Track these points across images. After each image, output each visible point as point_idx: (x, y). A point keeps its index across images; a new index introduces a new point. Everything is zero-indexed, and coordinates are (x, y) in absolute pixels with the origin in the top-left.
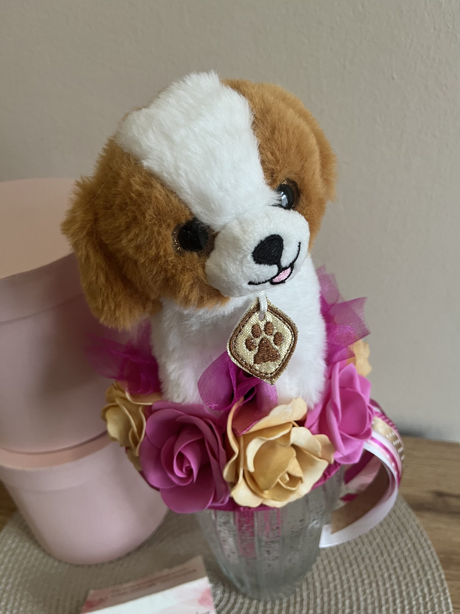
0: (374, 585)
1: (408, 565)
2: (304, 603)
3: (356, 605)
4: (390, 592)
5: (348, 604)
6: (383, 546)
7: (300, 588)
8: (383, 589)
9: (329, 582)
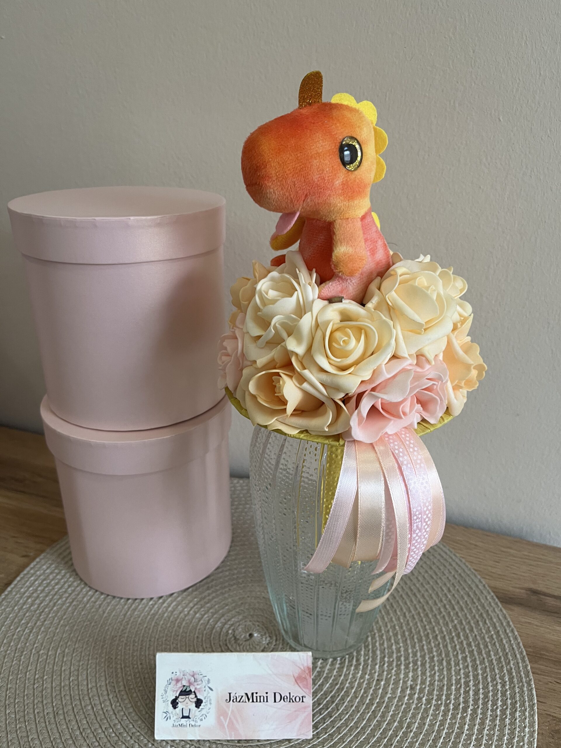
1: (489, 651)
2: (361, 667)
3: (421, 679)
4: (464, 674)
5: (412, 676)
6: (461, 629)
7: (358, 652)
8: (456, 669)
9: (393, 653)
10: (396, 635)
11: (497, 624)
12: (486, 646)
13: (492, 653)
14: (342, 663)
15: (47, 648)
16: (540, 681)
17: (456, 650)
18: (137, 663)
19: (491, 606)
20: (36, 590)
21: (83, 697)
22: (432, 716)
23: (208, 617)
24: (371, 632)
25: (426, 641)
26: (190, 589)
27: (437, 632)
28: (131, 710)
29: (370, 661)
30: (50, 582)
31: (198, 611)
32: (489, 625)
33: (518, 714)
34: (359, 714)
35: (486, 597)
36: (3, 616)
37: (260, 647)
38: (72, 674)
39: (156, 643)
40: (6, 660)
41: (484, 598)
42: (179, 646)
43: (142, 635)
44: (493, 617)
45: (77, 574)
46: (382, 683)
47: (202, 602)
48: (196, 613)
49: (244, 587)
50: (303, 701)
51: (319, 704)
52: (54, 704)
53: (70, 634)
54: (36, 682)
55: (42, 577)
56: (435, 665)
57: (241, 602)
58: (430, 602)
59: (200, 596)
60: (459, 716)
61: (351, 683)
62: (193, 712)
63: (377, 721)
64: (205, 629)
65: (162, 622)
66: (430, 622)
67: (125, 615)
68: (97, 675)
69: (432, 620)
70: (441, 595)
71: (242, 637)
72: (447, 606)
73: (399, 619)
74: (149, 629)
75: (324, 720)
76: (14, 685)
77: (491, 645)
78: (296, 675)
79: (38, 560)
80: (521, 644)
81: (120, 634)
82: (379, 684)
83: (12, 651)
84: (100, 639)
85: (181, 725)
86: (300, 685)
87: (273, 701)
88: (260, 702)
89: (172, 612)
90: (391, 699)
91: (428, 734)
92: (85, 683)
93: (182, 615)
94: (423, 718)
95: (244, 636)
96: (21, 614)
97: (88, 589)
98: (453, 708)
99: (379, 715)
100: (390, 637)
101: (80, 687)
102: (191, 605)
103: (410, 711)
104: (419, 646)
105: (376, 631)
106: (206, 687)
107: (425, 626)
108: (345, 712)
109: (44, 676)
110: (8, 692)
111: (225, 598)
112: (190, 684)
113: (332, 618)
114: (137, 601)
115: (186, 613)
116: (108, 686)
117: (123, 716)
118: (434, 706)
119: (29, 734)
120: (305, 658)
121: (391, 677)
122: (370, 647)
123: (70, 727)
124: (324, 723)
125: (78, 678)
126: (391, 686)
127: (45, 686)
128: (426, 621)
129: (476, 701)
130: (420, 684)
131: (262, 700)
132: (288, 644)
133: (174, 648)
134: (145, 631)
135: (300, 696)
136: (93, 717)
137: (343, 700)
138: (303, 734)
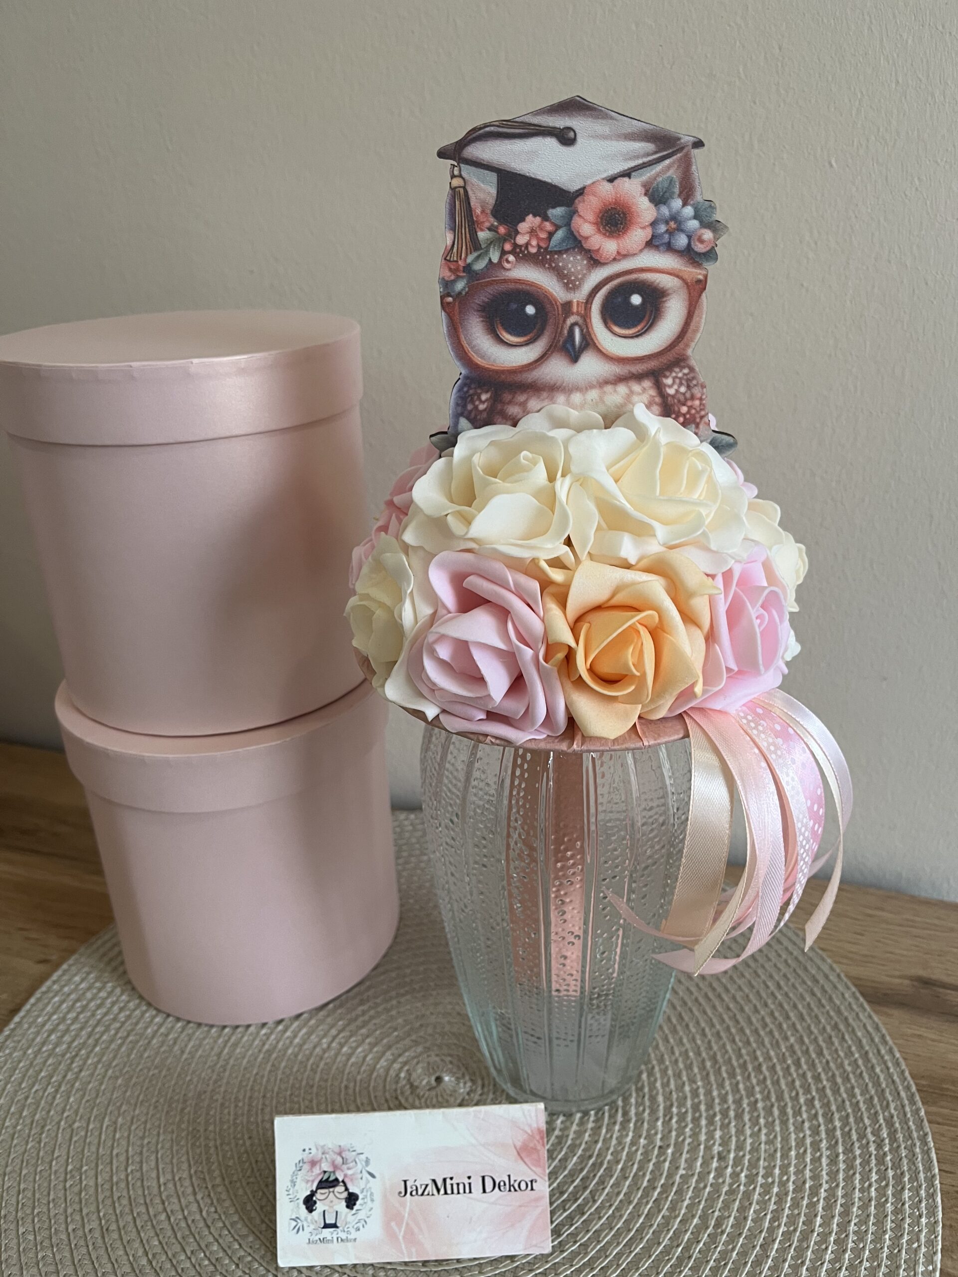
0: (776, 1112)
1: (853, 1088)
2: (632, 1125)
3: (737, 1142)
4: (810, 1128)
5: (721, 1137)
6: (802, 1052)
7: (626, 1100)
8: (796, 1120)
9: (685, 1098)
10: (689, 1067)
11: (864, 1041)
12: (847, 1079)
13: (857, 1091)
14: (599, 1120)
15: (86, 1117)
16: (943, 1135)
17: (794, 1088)
18: (243, 1135)
19: (852, 1009)
20: (64, 1019)
21: (151, 1200)
22: (757, 1204)
23: (363, 1051)
24: (646, 1064)
25: (743, 1074)
26: (331, 1006)
27: (761, 1059)
28: (236, 1218)
29: (646, 1114)
30: (87, 1005)
31: (346, 1042)
32: (850, 1042)
33: (907, 1194)
34: (631, 1207)
35: (843, 994)
36: (8, 1065)
37: (456, 1099)
38: (130, 1161)
39: (274, 1102)
40: (15, 1142)
41: (840, 997)
42: (315, 1102)
43: (249, 1087)
44: (857, 1030)
45: (133, 989)
46: (670, 1151)
47: (353, 1027)
48: (342, 1045)
49: (423, 996)
50: (532, 1189)
51: (562, 1193)
52: (101, 1214)
53: (126, 1091)
54: (68, 1176)
55: (73, 996)
56: (759, 1116)
57: (418, 1024)
58: (746, 1009)
59: (349, 1017)
60: (805, 1202)
61: (616, 1154)
62: (343, 1217)
63: (663, 1217)
64: (359, 1073)
65: (283, 1064)
66: (748, 1043)
67: (219, 1055)
68: (175, 1161)
69: (752, 1039)
70: (764, 995)
71: (424, 1082)
72: (777, 1014)
73: (694, 1040)
74: (263, 1077)
75: (570, 1219)
76: (32, 1184)
77: (855, 1077)
78: (519, 1144)
79: (65, 966)
80: (907, 1074)
81: (211, 1088)
82: (664, 1153)
83: (25, 1126)
84: (176, 1098)
85: (322, 1241)
86: (526, 1160)
87: (481, 1190)
88: (459, 1193)
89: (301, 1046)
90: (685, 1179)
91: (752, 1237)
92: (154, 1175)
93: (318, 1050)
94: (743, 1209)
95: (426, 1081)
96: (39, 1060)
97: (154, 1012)
98: (794, 1191)
99: (666, 1207)
100: (681, 1071)
101: (145, 1183)
102: (334, 1032)
103: (719, 1196)
104: (731, 1084)
105: (655, 1062)
106: (364, 1171)
107: (740, 1049)
108: (608, 1204)
109: (82, 1167)
110: (21, 1196)
111: (392, 1018)
112: (336, 1167)
113: (575, 1043)
114: (239, 1030)
115: (325, 1046)
116: (194, 1179)
117: (221, 1229)
118: (761, 1186)
119: (60, 1267)
120: (533, 1114)
121: (684, 1140)
122: (646, 1090)
123: (131, 1253)
124: (572, 1225)
125: (141, 1167)
126: (684, 1156)
127: (84, 1183)
128: (740, 1041)
129: (833, 1175)
130: (735, 1150)
131: (461, 1191)
132: (503, 1091)
133: (307, 1107)
134: (255, 1081)
135: (528, 1180)
136: (170, 1233)
137: (603, 1183)
138: (536, 1246)
